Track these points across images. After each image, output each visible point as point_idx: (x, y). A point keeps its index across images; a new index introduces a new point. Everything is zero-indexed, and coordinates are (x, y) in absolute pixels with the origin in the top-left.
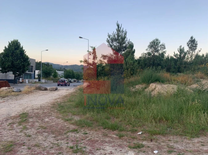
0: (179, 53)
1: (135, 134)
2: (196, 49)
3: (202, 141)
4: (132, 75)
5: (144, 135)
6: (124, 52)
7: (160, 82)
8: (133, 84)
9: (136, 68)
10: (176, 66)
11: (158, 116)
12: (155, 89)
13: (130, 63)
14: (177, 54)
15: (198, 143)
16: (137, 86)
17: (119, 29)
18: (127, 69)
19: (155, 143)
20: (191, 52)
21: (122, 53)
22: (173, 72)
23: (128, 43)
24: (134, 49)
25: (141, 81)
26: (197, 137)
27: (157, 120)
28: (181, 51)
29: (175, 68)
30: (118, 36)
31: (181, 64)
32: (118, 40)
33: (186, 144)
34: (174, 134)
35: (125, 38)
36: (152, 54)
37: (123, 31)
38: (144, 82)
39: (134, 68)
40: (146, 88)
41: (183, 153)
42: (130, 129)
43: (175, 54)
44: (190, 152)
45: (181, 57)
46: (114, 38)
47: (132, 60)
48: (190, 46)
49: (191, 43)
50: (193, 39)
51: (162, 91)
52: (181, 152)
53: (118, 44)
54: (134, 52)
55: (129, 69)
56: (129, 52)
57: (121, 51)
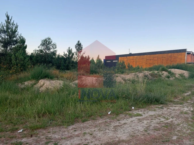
0: (68, 54)
1: (15, 133)
2: (81, 51)
3: (75, 127)
4: (22, 71)
5: (25, 132)
6: (14, 46)
7: (49, 78)
8: (22, 81)
9: (27, 64)
10: (65, 64)
11: (42, 111)
12: (44, 85)
13: (20, 59)
14: (66, 54)
15: (72, 130)
16: (26, 82)
17: (9, 21)
18: (17, 65)
19: (34, 138)
20: (78, 53)
21: (12, 47)
22: (63, 69)
23: (20, 37)
24: (26, 45)
25: (30, 78)
26: (72, 124)
27: (41, 115)
28: (70, 51)
29: (64, 66)
30: (8, 28)
31: (69, 63)
32: (7, 32)
33: (63, 133)
34: (54, 125)
35: (16, 32)
36: (44, 52)
37: (13, 23)
38: (34, 78)
39: (24, 64)
40: (35, 84)
41: (58, 141)
42: (9, 129)
43: (64, 53)
44: (65, 139)
45: (69, 57)
46: (2, 29)
47: (22, 55)
48: (77, 49)
49: (78, 46)
50: (80, 43)
51: (50, 87)
52: (57, 141)
53: (6, 37)
54: (26, 47)
55: (19, 65)
56: (20, 47)
57: (11, 44)
